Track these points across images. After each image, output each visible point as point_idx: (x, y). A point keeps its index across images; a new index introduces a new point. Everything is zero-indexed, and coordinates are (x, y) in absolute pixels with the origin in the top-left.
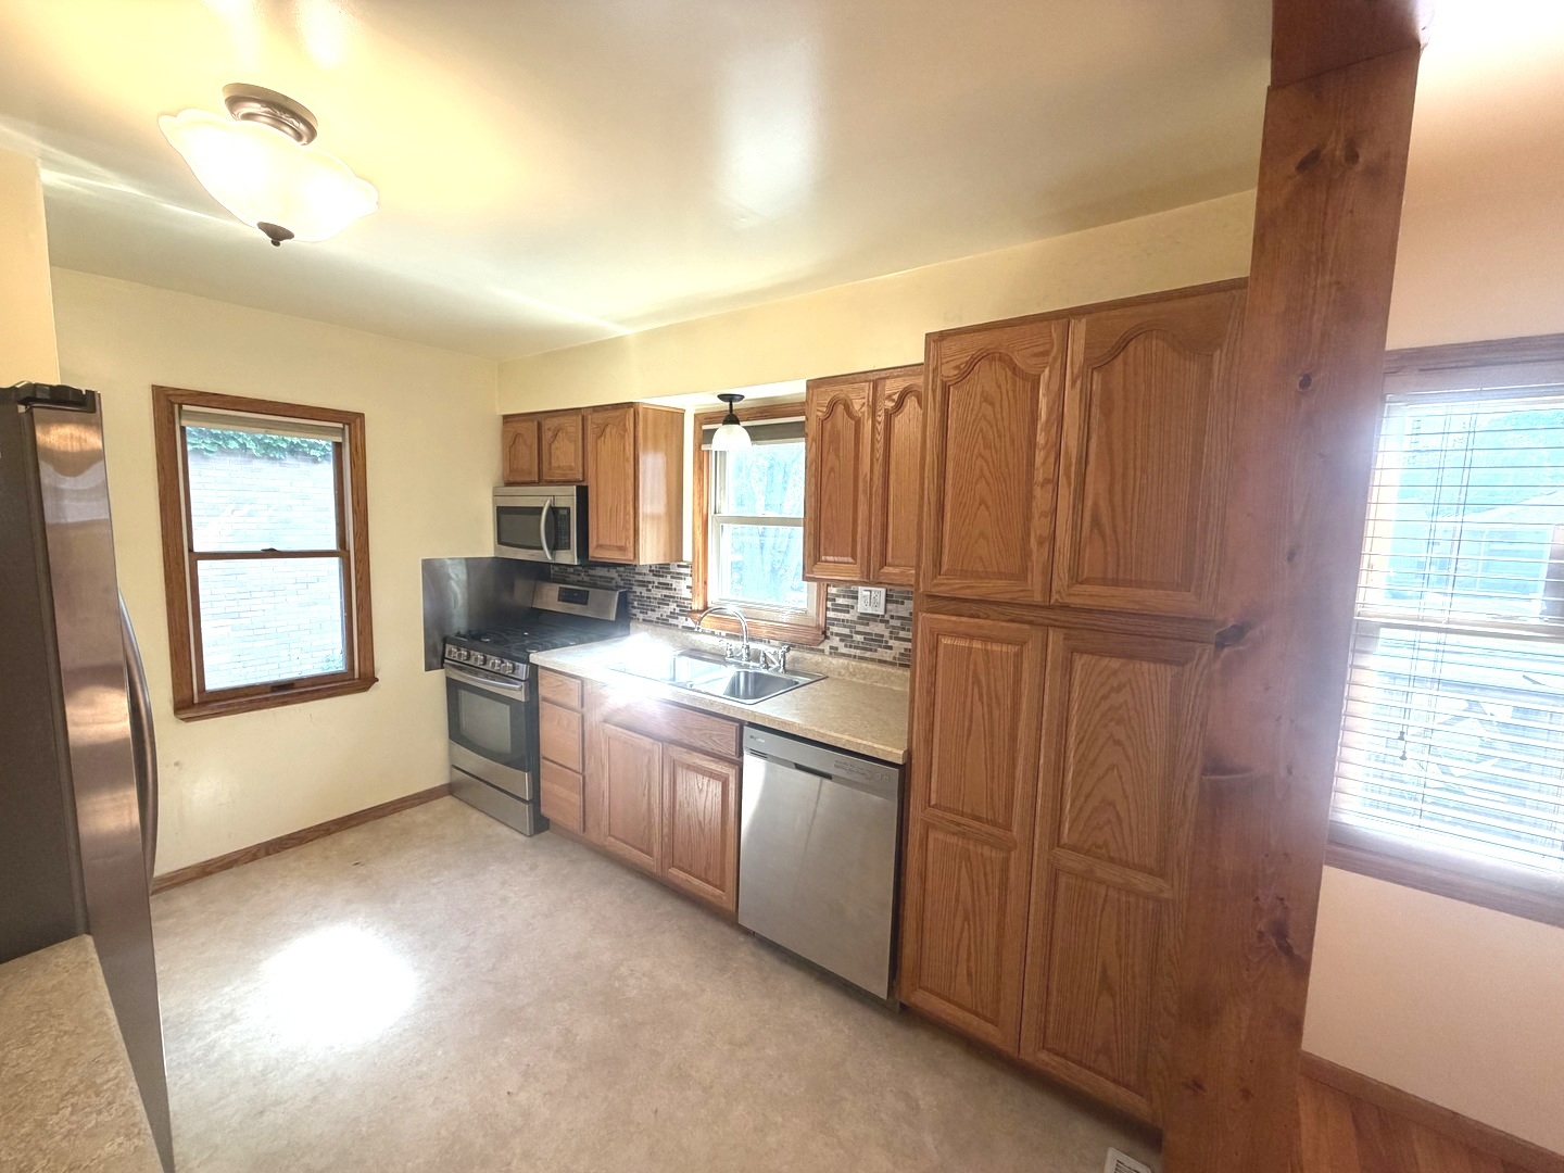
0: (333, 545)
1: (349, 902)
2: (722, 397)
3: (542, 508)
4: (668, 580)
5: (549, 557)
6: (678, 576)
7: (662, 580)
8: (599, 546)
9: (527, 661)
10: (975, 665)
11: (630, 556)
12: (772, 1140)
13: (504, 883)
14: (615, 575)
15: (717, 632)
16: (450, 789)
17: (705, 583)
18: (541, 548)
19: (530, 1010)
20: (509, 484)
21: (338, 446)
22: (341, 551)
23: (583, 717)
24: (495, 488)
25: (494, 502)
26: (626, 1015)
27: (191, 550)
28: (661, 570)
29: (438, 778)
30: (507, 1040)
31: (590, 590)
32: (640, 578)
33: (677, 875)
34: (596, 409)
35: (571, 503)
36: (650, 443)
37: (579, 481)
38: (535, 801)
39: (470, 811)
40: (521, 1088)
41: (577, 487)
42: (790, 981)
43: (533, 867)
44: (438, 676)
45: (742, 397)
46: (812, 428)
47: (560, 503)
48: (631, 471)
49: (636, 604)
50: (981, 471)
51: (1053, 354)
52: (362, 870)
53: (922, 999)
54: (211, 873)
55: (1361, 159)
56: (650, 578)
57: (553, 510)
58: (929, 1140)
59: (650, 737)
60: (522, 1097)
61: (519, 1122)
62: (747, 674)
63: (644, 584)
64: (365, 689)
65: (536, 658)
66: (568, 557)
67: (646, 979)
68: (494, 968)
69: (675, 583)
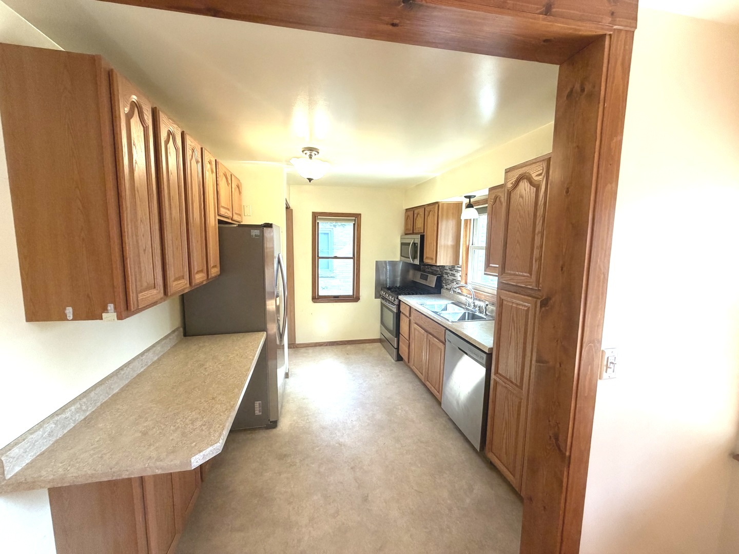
0: (352, 256)
1: (341, 363)
2: (466, 197)
3: (410, 243)
4: (454, 272)
5: (412, 262)
6: (457, 271)
7: (452, 272)
8: (427, 258)
9: (398, 298)
10: (513, 314)
11: (434, 262)
12: (413, 468)
13: (380, 371)
14: (438, 270)
15: (468, 296)
16: (380, 341)
17: (466, 274)
18: (409, 258)
19: (368, 405)
20: (406, 234)
21: (354, 224)
22: (353, 258)
23: (410, 320)
24: (401, 236)
25: (401, 240)
26: (392, 418)
27: (318, 256)
28: (452, 268)
29: (377, 336)
30: (358, 409)
31: (429, 275)
32: (445, 271)
33: (428, 384)
34: (429, 205)
35: (418, 241)
36: (444, 217)
37: (421, 233)
38: (398, 349)
39: (383, 348)
40: (355, 421)
41: (421, 235)
42: (454, 435)
43: (391, 370)
44: (379, 300)
45: (475, 196)
46: (489, 209)
47: (416, 242)
48: (436, 229)
49: (444, 282)
50: (518, 228)
51: (543, 174)
52: (348, 356)
53: (491, 456)
54: (317, 346)
55: (586, 90)
56: (449, 271)
57: (414, 244)
58: (468, 501)
59: (424, 330)
60: (354, 423)
61: (351, 427)
62: (469, 313)
63: (447, 273)
64: (357, 301)
65: (401, 297)
66: (417, 262)
67: (404, 412)
68: (365, 392)
69: (456, 273)
